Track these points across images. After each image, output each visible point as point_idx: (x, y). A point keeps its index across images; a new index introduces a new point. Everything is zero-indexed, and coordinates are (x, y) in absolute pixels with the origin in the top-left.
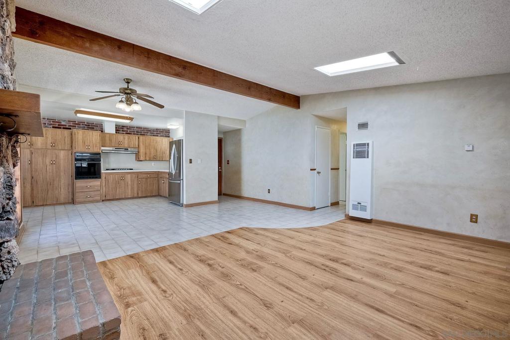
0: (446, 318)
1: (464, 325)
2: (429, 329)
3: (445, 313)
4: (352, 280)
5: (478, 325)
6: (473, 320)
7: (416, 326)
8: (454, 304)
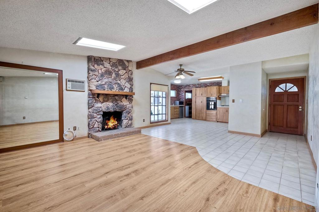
0: (49, 195)
1: (39, 199)
2: (52, 185)
3: (52, 197)
4: (108, 172)
5: (31, 206)
6: (36, 207)
7: (57, 182)
8: (52, 207)
